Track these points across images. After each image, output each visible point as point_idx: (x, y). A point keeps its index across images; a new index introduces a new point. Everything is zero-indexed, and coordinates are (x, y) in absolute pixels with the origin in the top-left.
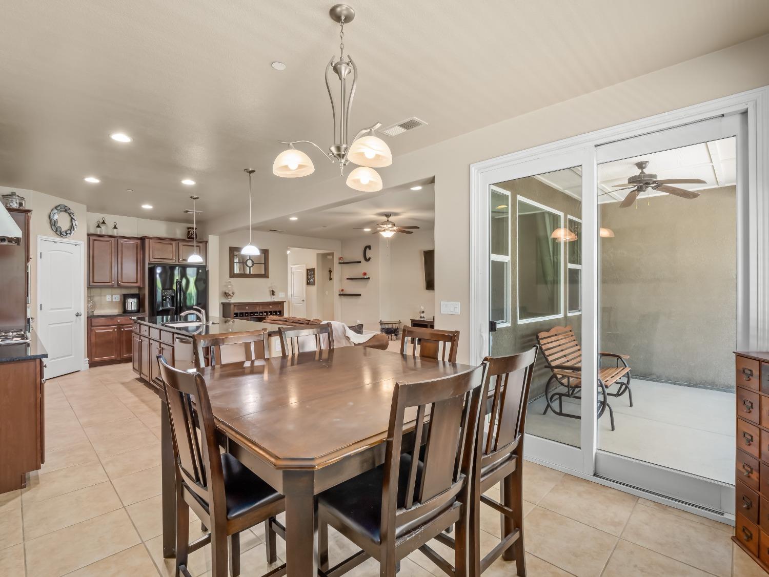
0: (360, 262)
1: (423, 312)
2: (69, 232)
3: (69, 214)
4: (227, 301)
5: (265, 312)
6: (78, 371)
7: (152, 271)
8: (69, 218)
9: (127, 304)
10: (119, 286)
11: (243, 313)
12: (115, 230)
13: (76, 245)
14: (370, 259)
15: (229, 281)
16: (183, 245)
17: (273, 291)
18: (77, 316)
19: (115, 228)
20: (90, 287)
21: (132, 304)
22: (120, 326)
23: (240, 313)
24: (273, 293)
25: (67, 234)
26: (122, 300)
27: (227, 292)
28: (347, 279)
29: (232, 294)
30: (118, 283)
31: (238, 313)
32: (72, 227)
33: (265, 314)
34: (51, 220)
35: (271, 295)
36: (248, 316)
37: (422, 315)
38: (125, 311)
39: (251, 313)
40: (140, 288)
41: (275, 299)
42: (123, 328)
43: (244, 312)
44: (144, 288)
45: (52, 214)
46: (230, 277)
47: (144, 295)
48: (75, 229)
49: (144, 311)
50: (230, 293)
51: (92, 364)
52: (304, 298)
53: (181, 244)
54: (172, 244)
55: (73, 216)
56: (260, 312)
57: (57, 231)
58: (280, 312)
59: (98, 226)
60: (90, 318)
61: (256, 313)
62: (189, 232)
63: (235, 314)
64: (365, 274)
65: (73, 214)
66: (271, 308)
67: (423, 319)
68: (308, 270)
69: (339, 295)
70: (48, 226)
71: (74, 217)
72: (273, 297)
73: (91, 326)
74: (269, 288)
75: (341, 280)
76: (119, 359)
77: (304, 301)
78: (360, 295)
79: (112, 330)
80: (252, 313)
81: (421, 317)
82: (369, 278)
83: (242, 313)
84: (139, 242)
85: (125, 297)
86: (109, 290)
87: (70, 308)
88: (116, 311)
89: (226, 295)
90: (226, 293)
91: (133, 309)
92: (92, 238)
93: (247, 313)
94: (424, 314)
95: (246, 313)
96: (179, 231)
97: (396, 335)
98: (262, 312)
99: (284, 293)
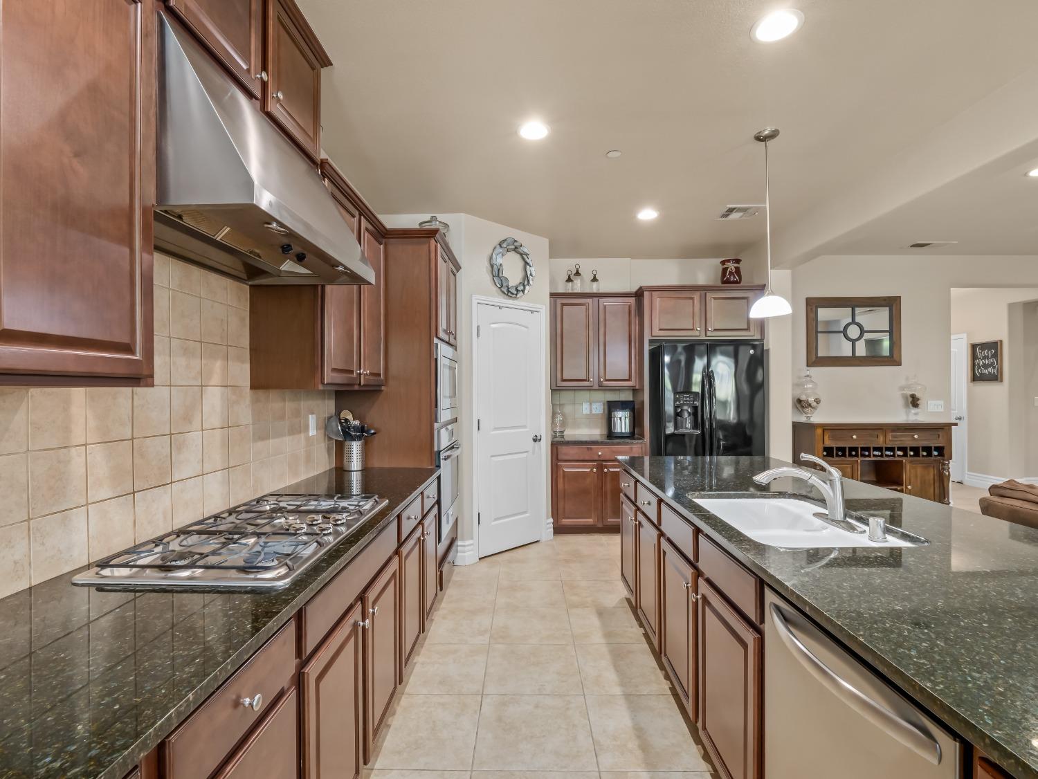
2: (521, 288)
3: (521, 254)
4: (803, 419)
5: (900, 449)
6: (537, 541)
7: (656, 356)
8: (521, 264)
9: (614, 420)
10: (602, 388)
11: (844, 448)
12: (595, 284)
13: (532, 312)
15: (808, 373)
16: (715, 298)
17: (913, 396)
18: (535, 440)
19: (595, 280)
20: (555, 390)
21: (622, 422)
22: (600, 464)
23: (839, 449)
24: (914, 402)
25: (517, 290)
26: (606, 412)
27: (803, 398)
29: (814, 404)
30: (599, 380)
31: (832, 448)
32: (526, 279)
33: (900, 453)
34: (492, 266)
35: (906, 406)
36: (856, 456)
38: (611, 435)
39: (863, 449)
40: (635, 391)
42: (606, 467)
43: (847, 445)
44: (642, 389)
45: (494, 256)
46: (808, 365)
47: (643, 403)
48: (531, 282)
49: (642, 436)
50: (811, 400)
51: (559, 530)
53: (709, 295)
54: (692, 299)
55: (527, 259)
56: (888, 449)
57: (502, 286)
58: (940, 450)
59: (569, 280)
60: (557, 445)
61: (876, 449)
62: (725, 270)
63: (825, 449)
65: (527, 255)
66: (917, 439)
68: (976, 347)
70: (487, 278)
71: (528, 261)
72: (914, 411)
73: (558, 460)
74: (902, 388)
76: (600, 525)
77: (961, 419)
79: (588, 470)
80: (867, 449)
83: (842, 449)
84: (632, 301)
85: (612, 406)
86: (586, 395)
87: (525, 427)
88: (595, 432)
89: (802, 404)
90: (799, 401)
91: (623, 431)
92: (560, 301)
93: (855, 449)
95: (851, 449)
96: (705, 272)
98: (892, 449)
99: (942, 402)
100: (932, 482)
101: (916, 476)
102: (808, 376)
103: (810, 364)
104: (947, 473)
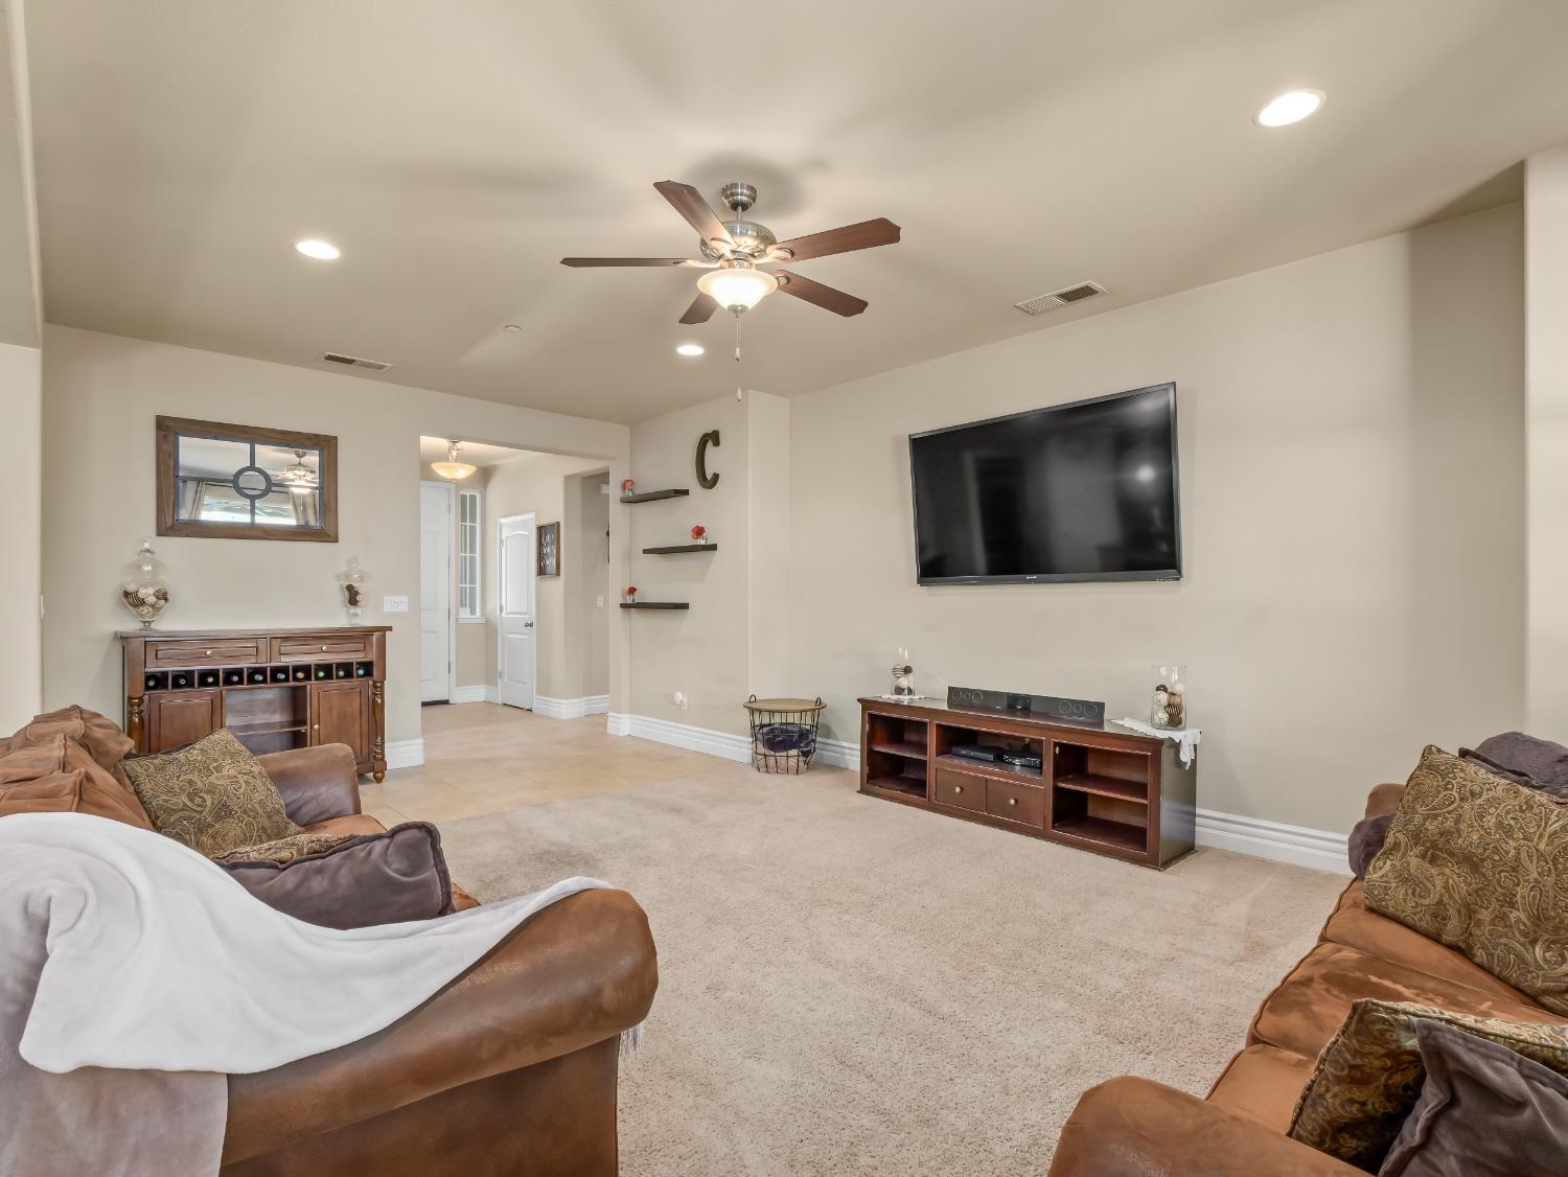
0: (686, 492)
1: (907, 670)
4: (136, 627)
11: (191, 673)
14: (716, 477)
17: (350, 588)
23: (183, 674)
24: (353, 597)
27: (131, 588)
28: (646, 551)
31: (170, 673)
36: (216, 683)
37: (904, 682)
41: (365, 618)
43: (199, 667)
46: (160, 533)
50: (150, 592)
52: (531, 617)
63: (150, 676)
64: (699, 532)
66: (326, 652)
67: (905, 699)
68: (541, 530)
69: (623, 606)
72: (353, 610)
74: (338, 577)
75: (629, 557)
77: (531, 625)
78: (685, 606)
81: (899, 691)
82: (713, 547)
83: (188, 675)
89: (132, 600)
90: (128, 594)
93: (213, 673)
94: (911, 677)
95: (206, 674)
97: (806, 754)
99: (405, 599)
100: (357, 715)
101: (330, 710)
102: (148, 551)
103: (163, 531)
104: (379, 701)
